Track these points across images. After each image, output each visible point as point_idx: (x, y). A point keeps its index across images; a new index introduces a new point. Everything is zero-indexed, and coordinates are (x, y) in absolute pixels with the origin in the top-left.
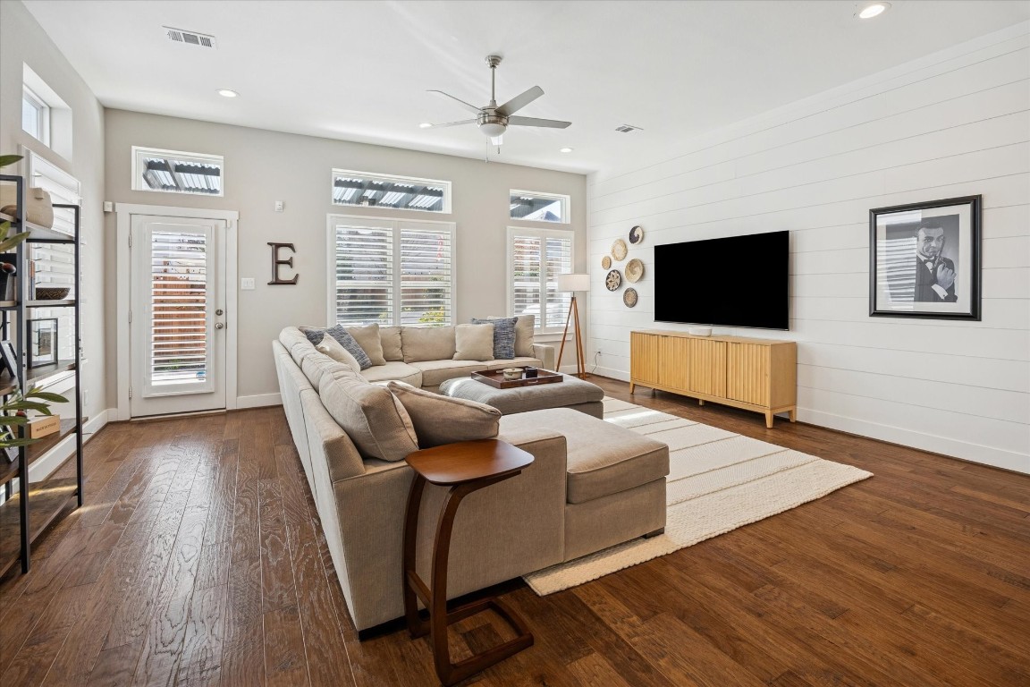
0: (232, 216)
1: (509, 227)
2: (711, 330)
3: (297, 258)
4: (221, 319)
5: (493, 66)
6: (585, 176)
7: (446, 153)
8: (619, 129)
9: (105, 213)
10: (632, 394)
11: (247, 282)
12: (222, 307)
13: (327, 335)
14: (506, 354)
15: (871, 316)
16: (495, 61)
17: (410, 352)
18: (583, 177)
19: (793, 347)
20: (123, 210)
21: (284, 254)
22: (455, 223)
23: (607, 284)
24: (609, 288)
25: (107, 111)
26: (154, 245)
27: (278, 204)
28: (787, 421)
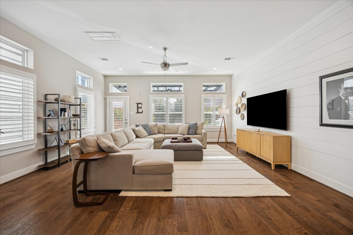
0: (128, 97)
1: (202, 95)
2: (260, 129)
3: (143, 106)
4: (126, 121)
5: (165, 51)
6: (231, 75)
7: (179, 75)
8: (225, 59)
9: (105, 98)
10: (237, 150)
11: (132, 113)
12: (126, 119)
13: (140, 126)
14: (192, 134)
15: (320, 126)
16: (165, 49)
17: (166, 131)
18: (231, 76)
19: (290, 138)
20: (108, 97)
21: (140, 105)
22: (184, 95)
23: (236, 112)
24: (236, 114)
25: (105, 76)
26: (113, 105)
27: (138, 93)
28: (286, 168)
